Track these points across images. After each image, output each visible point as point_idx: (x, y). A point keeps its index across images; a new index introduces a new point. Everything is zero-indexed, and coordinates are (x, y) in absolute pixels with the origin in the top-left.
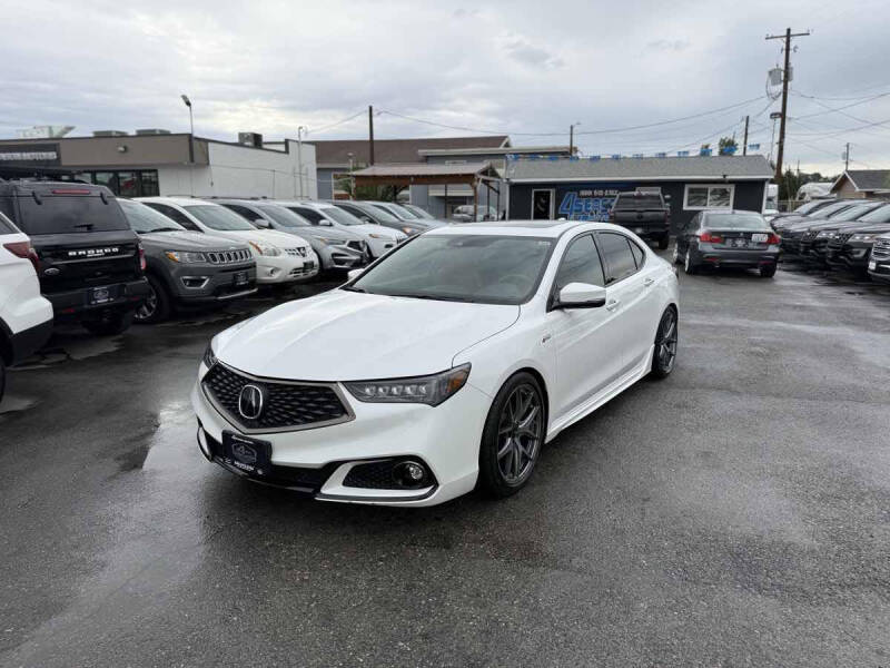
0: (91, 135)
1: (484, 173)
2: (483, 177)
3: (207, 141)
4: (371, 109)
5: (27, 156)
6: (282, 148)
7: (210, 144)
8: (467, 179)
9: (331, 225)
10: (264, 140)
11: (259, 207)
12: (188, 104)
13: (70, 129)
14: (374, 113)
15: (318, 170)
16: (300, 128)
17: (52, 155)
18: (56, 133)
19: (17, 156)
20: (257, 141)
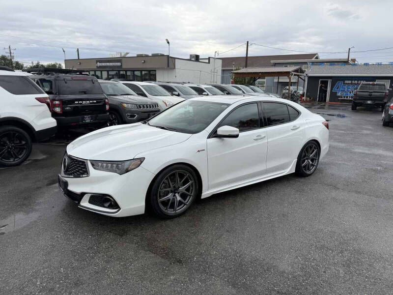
0: (136, 56)
1: (296, 71)
2: (294, 73)
3: (175, 58)
4: (248, 42)
5: (111, 64)
6: (207, 61)
7: (176, 60)
8: (287, 74)
9: (208, 95)
10: (200, 58)
12: (168, 43)
13: (128, 53)
14: (249, 44)
16: (216, 52)
17: (119, 64)
18: (123, 55)
19: (108, 64)
20: (197, 58)
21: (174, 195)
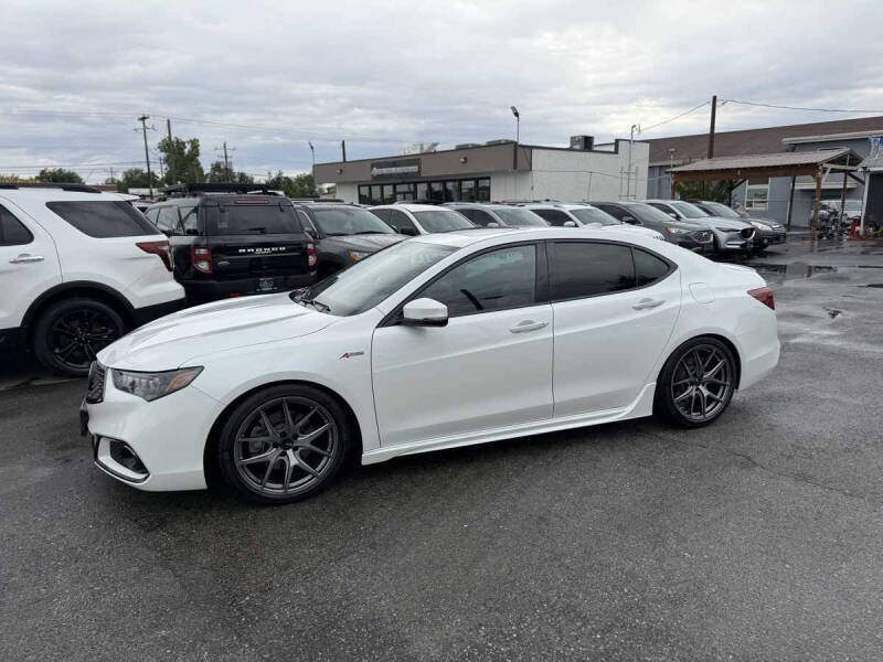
0: (453, 148)
3: (531, 148)
4: (715, 98)
6: (612, 149)
7: (534, 151)
8: (811, 169)
9: (576, 226)
10: (596, 142)
11: (494, 211)
12: (517, 114)
13: (435, 145)
14: (717, 104)
15: (650, 167)
16: (634, 126)
17: (414, 169)
18: (426, 148)
19: (393, 170)
20: (587, 143)
21: (284, 454)
